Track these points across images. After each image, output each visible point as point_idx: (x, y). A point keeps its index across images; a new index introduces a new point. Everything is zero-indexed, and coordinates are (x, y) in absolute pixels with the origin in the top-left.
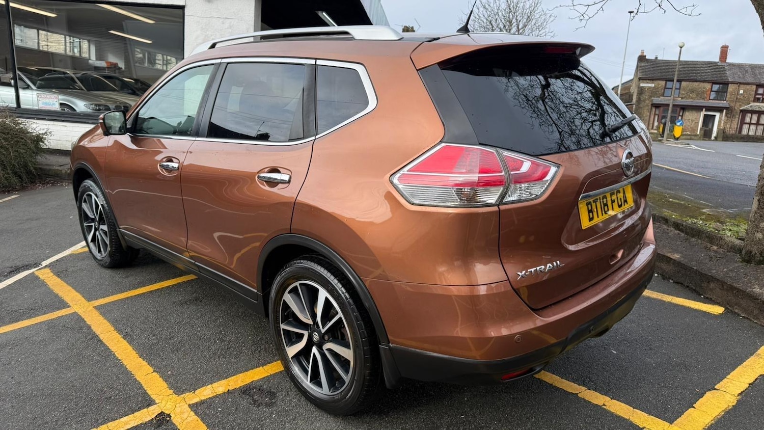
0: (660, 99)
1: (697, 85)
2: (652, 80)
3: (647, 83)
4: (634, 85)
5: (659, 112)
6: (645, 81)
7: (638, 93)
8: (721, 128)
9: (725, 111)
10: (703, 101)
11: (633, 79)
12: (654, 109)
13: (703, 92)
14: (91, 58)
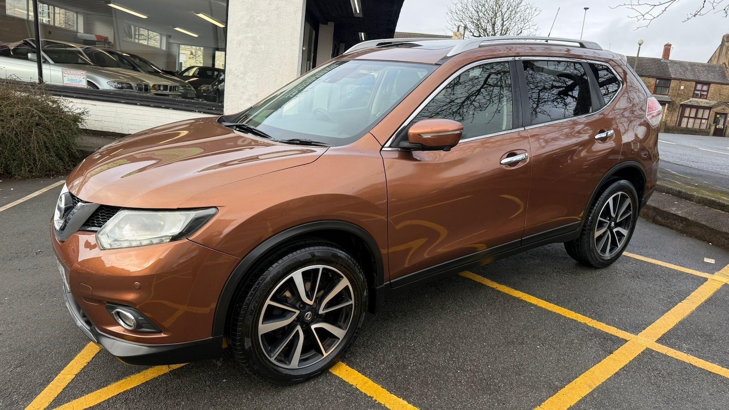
8: (663, 120)
9: (667, 105)
14: (79, 31)
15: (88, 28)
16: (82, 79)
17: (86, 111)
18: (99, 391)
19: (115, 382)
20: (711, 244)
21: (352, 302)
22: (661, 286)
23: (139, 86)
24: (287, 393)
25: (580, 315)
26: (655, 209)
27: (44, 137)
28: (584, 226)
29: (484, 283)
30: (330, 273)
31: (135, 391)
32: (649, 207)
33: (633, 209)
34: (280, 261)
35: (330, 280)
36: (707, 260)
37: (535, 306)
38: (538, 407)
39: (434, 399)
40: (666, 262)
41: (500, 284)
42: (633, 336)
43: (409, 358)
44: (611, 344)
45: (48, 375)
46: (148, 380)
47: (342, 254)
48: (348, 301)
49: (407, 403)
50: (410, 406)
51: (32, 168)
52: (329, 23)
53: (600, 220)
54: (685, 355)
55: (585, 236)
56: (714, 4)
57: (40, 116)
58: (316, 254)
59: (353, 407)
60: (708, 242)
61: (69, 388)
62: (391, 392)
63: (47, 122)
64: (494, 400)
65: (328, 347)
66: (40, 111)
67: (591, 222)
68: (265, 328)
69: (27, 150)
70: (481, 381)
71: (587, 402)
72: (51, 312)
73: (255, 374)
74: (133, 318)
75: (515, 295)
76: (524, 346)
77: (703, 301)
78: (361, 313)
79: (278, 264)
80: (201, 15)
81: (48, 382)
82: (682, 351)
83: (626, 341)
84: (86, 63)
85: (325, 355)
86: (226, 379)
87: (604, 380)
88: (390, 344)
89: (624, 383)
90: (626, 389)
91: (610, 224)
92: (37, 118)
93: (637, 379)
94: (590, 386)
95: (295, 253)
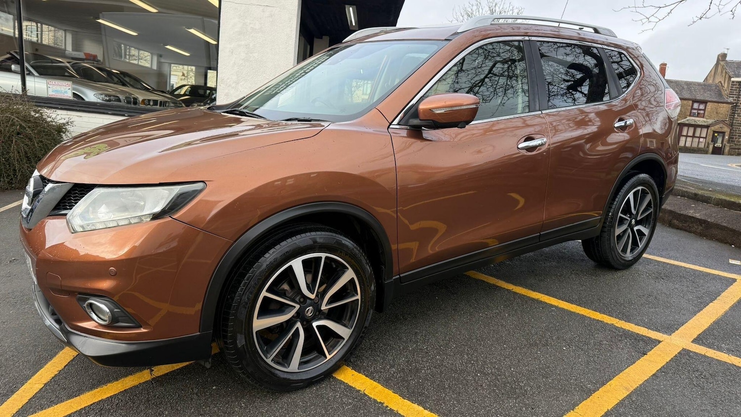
14: (67, 49)
15: (77, 46)
16: (67, 90)
17: (71, 121)
18: (70, 401)
19: (89, 391)
20: (733, 246)
21: (359, 297)
22: (688, 287)
23: (128, 100)
24: (286, 400)
25: (605, 316)
26: (671, 212)
27: (25, 146)
28: (605, 223)
29: (498, 285)
30: (333, 264)
31: (112, 400)
32: (665, 211)
33: (654, 206)
34: (278, 247)
35: (333, 272)
36: (732, 261)
37: (556, 307)
38: (572, 411)
39: (453, 404)
40: (690, 264)
41: (516, 285)
42: (665, 336)
43: (423, 361)
44: (644, 346)
45: (13, 385)
46: (127, 388)
47: (347, 242)
48: (353, 296)
49: (423, 409)
50: (426, 412)
51: (12, 179)
52: (323, 37)
53: (620, 216)
54: (726, 355)
55: (606, 234)
56: (721, 7)
57: (21, 126)
58: (318, 240)
59: (361, 414)
60: (731, 245)
61: (36, 398)
62: (403, 396)
63: (29, 131)
64: (521, 404)
65: (331, 349)
66: (22, 120)
67: (612, 218)
68: (260, 324)
69: (7, 160)
70: (505, 384)
71: (625, 406)
72: (21, 319)
73: (248, 377)
74: (108, 311)
75: (533, 297)
76: (549, 347)
77: (735, 301)
78: (368, 310)
79: (275, 250)
80: (192, 31)
81: (13, 392)
82: (722, 352)
83: (659, 342)
84: (73, 76)
85: (329, 357)
86: (216, 386)
87: (641, 382)
88: (400, 347)
89: (663, 385)
90: (667, 390)
91: (631, 221)
92: (18, 127)
93: (678, 380)
94: (626, 388)
95: (294, 238)
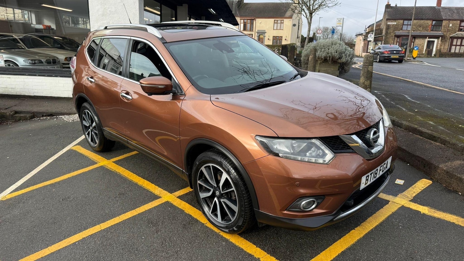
0: (400, 32)
1: (423, 22)
2: (395, 20)
3: (392, 22)
4: (383, 23)
5: (400, 40)
6: (390, 21)
7: (386, 29)
8: (438, 49)
9: (440, 38)
10: (427, 32)
11: (382, 20)
12: (396, 39)
13: (427, 27)
14: (33, 23)
16: (1, 60)
23: (48, 61)
36: (397, 181)
52: (183, 4)
60: (407, 163)
